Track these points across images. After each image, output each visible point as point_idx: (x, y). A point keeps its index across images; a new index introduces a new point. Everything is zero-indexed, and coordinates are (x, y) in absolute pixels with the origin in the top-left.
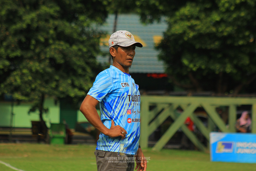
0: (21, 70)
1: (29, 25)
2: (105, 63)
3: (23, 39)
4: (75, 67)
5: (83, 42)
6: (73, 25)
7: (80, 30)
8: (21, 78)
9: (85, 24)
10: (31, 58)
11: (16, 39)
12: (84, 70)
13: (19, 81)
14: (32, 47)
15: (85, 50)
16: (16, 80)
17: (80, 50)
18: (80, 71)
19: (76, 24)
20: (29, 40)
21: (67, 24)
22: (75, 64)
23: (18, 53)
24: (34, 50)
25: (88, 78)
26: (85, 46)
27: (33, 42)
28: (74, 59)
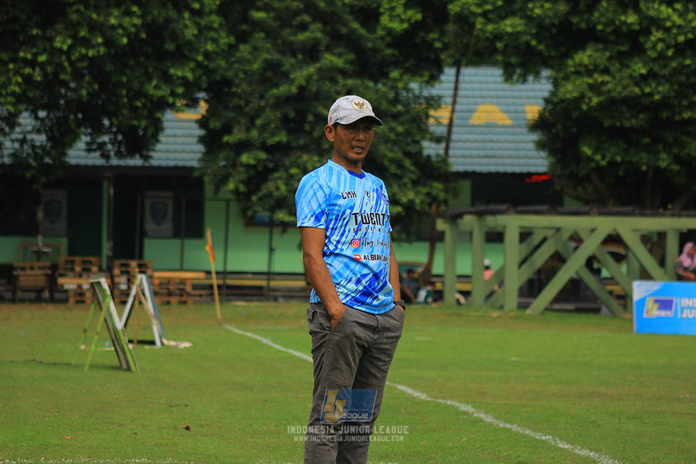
0: (287, 169)
1: (301, 88)
2: (438, 155)
3: (292, 114)
4: (386, 163)
5: (396, 117)
6: (380, 86)
7: (391, 95)
8: (287, 185)
9: (400, 85)
10: (305, 149)
11: (278, 114)
12: (400, 166)
13: (283, 188)
14: (307, 127)
15: (400, 129)
16: (278, 189)
17: (392, 130)
18: (393, 169)
19: (384, 84)
20: (302, 115)
21: (371, 84)
22: (385, 156)
23: (283, 137)
24: (311, 133)
25: (406, 180)
26: (401, 124)
27: (310, 118)
28: (383, 149)
